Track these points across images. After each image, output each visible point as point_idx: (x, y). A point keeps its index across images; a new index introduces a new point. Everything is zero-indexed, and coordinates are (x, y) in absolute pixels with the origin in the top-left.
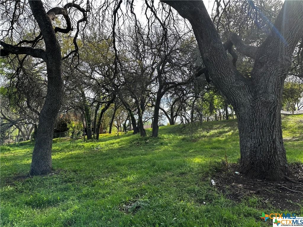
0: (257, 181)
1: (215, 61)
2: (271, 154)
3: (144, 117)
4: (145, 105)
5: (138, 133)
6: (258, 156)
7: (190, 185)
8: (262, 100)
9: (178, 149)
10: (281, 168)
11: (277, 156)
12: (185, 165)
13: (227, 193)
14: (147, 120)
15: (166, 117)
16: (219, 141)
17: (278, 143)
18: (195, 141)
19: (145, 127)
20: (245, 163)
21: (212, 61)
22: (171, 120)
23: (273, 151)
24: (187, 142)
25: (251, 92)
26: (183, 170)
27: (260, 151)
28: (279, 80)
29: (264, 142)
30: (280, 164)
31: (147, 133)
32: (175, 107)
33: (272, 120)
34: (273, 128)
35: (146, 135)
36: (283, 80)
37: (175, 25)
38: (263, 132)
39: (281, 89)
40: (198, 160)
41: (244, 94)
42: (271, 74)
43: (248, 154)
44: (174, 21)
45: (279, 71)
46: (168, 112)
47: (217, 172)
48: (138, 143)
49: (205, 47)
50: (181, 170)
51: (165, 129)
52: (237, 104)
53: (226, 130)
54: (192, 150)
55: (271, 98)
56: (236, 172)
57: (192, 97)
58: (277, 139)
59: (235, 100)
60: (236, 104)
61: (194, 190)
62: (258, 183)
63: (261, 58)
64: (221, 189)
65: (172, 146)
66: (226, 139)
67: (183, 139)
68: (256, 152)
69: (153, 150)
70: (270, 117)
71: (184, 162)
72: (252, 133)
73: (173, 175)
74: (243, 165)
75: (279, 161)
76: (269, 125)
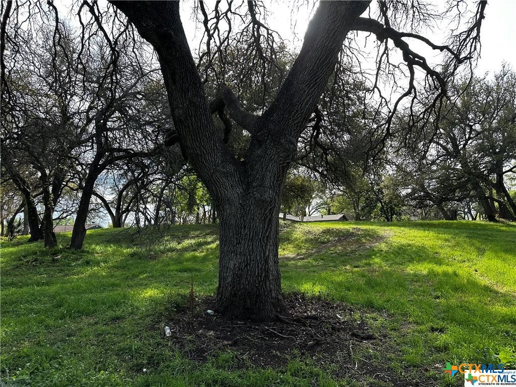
0: (237, 324)
1: (192, 125)
2: (261, 279)
3: (61, 209)
4: (63, 186)
5: (39, 240)
6: (243, 283)
7: (124, 340)
8: (256, 196)
9: (118, 273)
10: (272, 301)
11: (268, 283)
12: (124, 302)
13: (187, 349)
14: (67, 216)
15: (107, 212)
16: (194, 259)
17: (271, 263)
18: (153, 258)
19: (57, 230)
20: (224, 295)
21: (188, 125)
22: (116, 218)
23: (263, 275)
24: (139, 261)
25: (241, 182)
26: (118, 313)
27: (247, 275)
28: (280, 170)
29: (253, 261)
30: (271, 296)
31: (58, 241)
32: (127, 194)
33: (266, 227)
34: (267, 240)
35: (56, 245)
36: (285, 170)
37: (135, 50)
38: (252, 245)
39: (281, 183)
40: (150, 293)
41: (232, 186)
42: (271, 160)
43: (230, 280)
44: (135, 42)
45: (281, 157)
46: (113, 202)
47: (178, 312)
48: (35, 260)
49: (177, 99)
50: (115, 311)
51: (100, 235)
52: (221, 198)
53: (209, 240)
54: (144, 274)
55: (269, 194)
56: (209, 311)
57: (160, 181)
58: (271, 257)
59: (219, 192)
60: (219, 199)
61: (130, 349)
62: (237, 327)
63: (259, 134)
64: (179, 342)
65: (109, 268)
66: (207, 255)
67: (133, 255)
68: (240, 277)
69: (66, 275)
70: (264, 223)
71: (125, 297)
72: (237, 246)
73: (96, 323)
74: (221, 298)
75: (271, 290)
76: (262, 235)
